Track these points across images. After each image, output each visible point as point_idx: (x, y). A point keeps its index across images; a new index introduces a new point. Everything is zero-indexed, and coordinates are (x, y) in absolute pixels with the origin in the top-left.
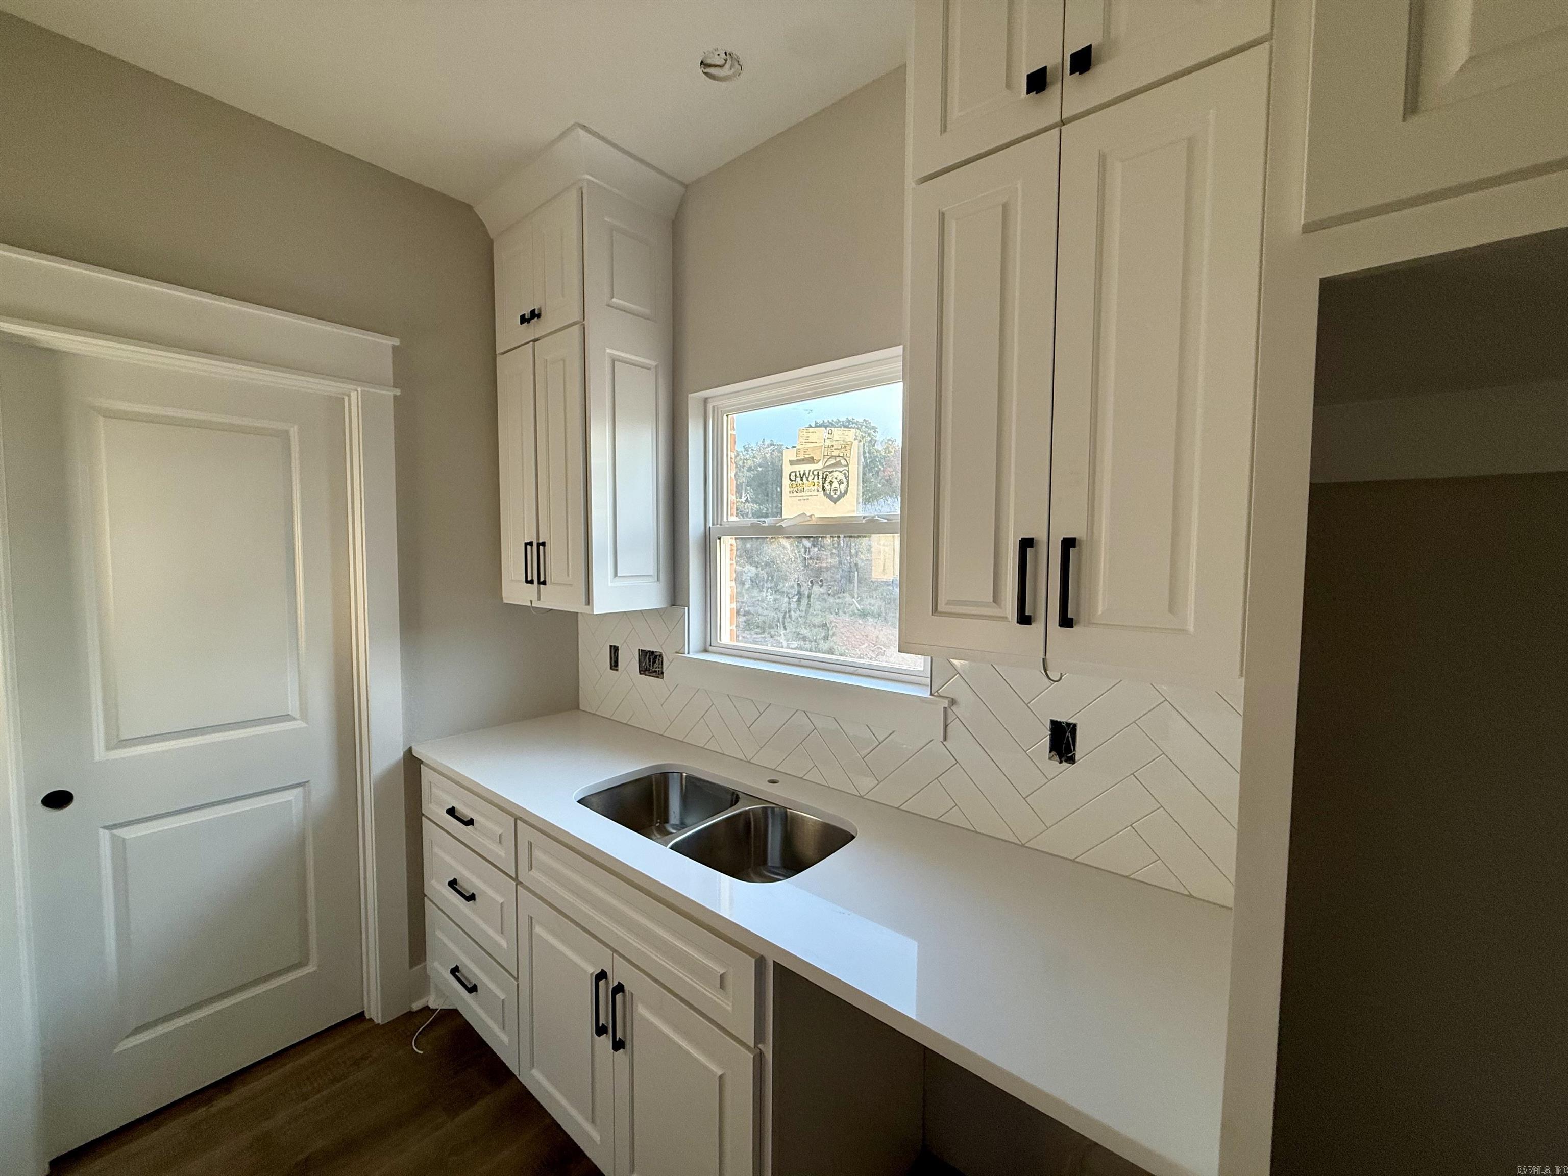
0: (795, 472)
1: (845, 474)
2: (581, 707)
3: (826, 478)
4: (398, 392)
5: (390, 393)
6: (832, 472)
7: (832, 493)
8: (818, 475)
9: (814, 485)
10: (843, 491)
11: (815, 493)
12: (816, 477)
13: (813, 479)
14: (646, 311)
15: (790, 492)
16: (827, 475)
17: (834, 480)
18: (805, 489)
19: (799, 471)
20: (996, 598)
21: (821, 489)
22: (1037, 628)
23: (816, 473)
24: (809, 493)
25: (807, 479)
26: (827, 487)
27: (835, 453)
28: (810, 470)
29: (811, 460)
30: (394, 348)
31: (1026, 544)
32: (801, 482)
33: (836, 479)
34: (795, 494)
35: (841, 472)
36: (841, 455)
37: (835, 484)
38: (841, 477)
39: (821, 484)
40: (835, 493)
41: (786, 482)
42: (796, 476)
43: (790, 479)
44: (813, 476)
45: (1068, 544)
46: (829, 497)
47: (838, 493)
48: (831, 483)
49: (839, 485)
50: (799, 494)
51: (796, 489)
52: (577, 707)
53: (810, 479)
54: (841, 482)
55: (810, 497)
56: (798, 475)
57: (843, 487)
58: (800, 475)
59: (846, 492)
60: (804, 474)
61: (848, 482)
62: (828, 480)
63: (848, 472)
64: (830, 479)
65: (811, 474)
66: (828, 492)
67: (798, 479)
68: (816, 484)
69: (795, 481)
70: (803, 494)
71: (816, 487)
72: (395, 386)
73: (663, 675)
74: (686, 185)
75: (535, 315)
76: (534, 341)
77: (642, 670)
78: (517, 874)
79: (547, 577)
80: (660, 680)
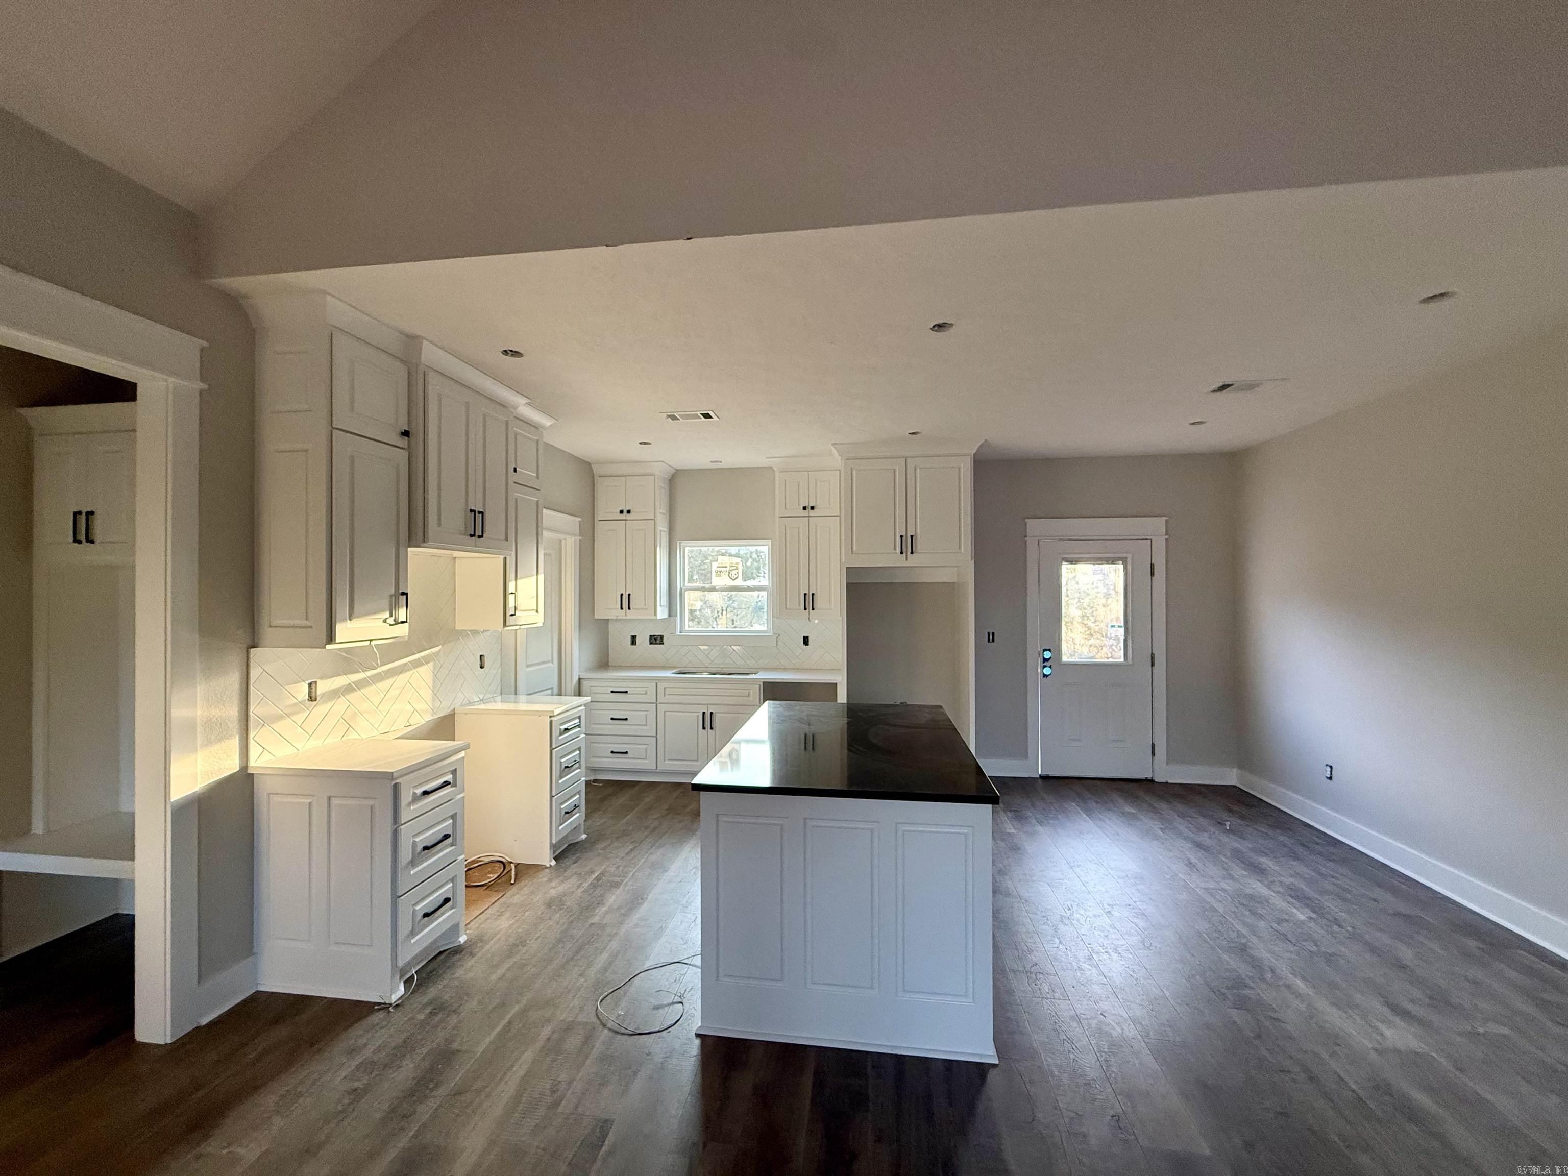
2: (610, 664)
4: (580, 538)
5: (578, 538)
6: (733, 571)
9: (725, 575)
11: (725, 577)
14: (664, 512)
20: (799, 605)
24: (723, 577)
26: (730, 575)
29: (726, 567)
30: (580, 521)
31: (805, 594)
35: (736, 571)
37: (734, 575)
41: (714, 574)
45: (813, 594)
46: (732, 579)
48: (732, 574)
51: (718, 576)
52: (609, 666)
57: (736, 576)
61: (738, 574)
63: (738, 571)
67: (719, 572)
70: (721, 577)
72: (580, 536)
73: (663, 644)
74: (677, 470)
75: (629, 512)
76: (626, 520)
77: (651, 643)
78: (657, 701)
79: (631, 607)
80: (661, 645)
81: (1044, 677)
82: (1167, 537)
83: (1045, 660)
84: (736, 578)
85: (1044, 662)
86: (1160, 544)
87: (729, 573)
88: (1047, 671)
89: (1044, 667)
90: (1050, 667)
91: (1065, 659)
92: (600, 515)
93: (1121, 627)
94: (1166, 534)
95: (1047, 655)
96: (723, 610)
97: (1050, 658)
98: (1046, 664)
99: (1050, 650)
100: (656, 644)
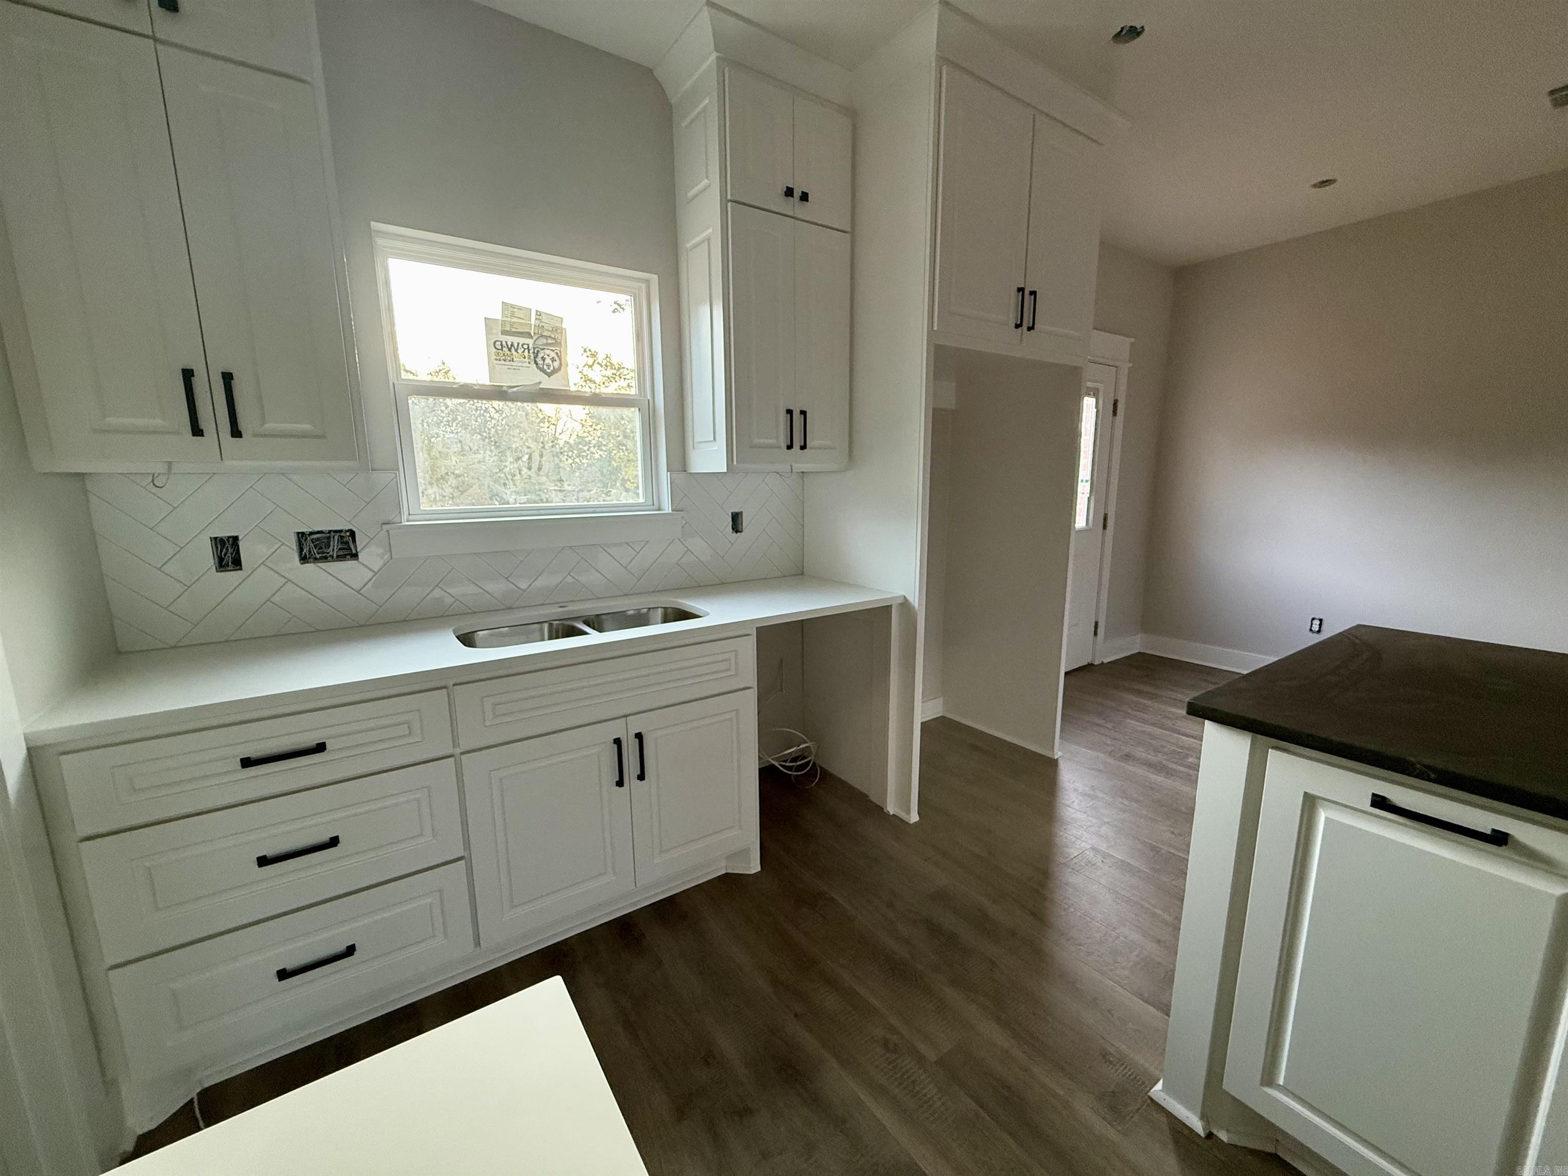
0: (501, 342)
1: (557, 353)
3: (537, 354)
6: (544, 349)
7: (545, 367)
8: (528, 348)
9: (525, 358)
10: (556, 367)
11: (528, 365)
12: (527, 351)
13: (523, 352)
15: (496, 359)
16: (538, 351)
17: (546, 356)
18: (515, 359)
19: (506, 342)
21: (533, 363)
22: (793, 450)
23: (526, 347)
24: (520, 364)
25: (516, 350)
26: (540, 362)
27: (545, 333)
28: (518, 344)
29: (529, 335)
32: (509, 352)
33: (548, 355)
34: (503, 362)
35: (553, 351)
36: (553, 336)
38: (553, 355)
39: (532, 357)
40: (549, 369)
42: (502, 345)
43: (495, 348)
44: (523, 349)
45: (802, 412)
46: (542, 370)
47: (552, 368)
48: (543, 359)
49: (552, 362)
50: (507, 363)
51: (504, 358)
52: (118, 651)
53: (520, 351)
54: (553, 360)
55: (520, 368)
56: (504, 343)
57: (556, 364)
58: (507, 346)
59: (559, 368)
60: (512, 345)
61: (560, 360)
62: (540, 355)
63: (560, 351)
64: (542, 355)
65: (520, 346)
66: (541, 366)
67: (505, 349)
68: (526, 356)
69: (502, 350)
70: (511, 363)
71: (527, 360)
73: (354, 554)
77: (306, 558)
78: (455, 747)
80: (350, 563)
82: (1130, 365)
86: (1124, 374)
93: (1087, 481)
94: (1130, 362)
100: (325, 559)
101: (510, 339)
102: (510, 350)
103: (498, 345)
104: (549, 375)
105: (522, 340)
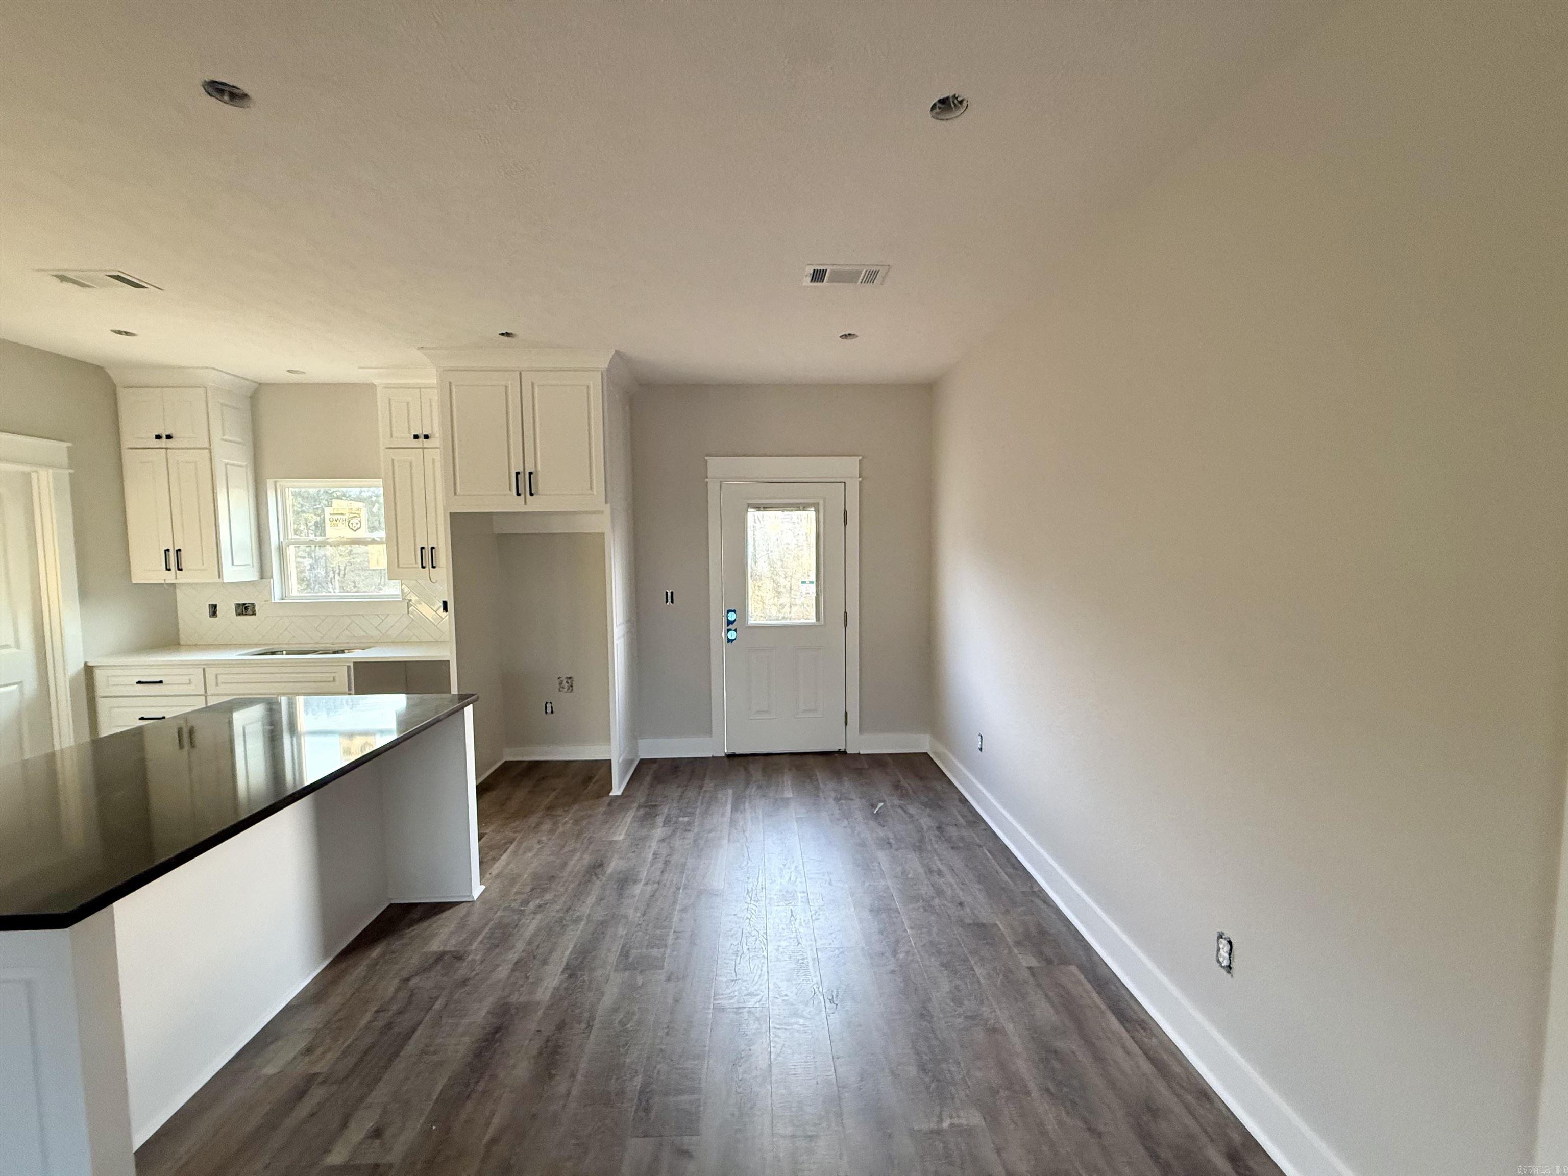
1: (359, 520)
2: (182, 643)
5: (67, 472)
6: (353, 519)
7: (353, 528)
8: (345, 520)
13: (342, 522)
14: (239, 439)
15: (330, 526)
18: (339, 525)
20: (416, 562)
21: (347, 526)
22: (427, 569)
25: (339, 521)
26: (350, 524)
27: (354, 512)
29: (343, 514)
30: (72, 448)
31: (422, 548)
33: (355, 522)
34: (333, 528)
35: (357, 519)
36: (357, 512)
37: (355, 524)
38: (357, 521)
40: (355, 528)
41: (327, 521)
44: (342, 520)
45: (432, 548)
48: (352, 524)
50: (335, 527)
51: (333, 525)
52: (179, 644)
54: (357, 524)
55: (341, 529)
57: (359, 526)
59: (360, 528)
61: (361, 524)
62: (351, 523)
63: (361, 520)
67: (334, 521)
70: (337, 527)
71: (344, 525)
72: (70, 467)
73: (255, 614)
74: (260, 384)
75: (169, 437)
76: (166, 448)
77: (238, 614)
78: (206, 692)
79: (183, 566)
80: (253, 617)
81: (728, 642)
82: (860, 479)
83: (729, 623)
84: (358, 529)
85: (728, 625)
86: (854, 487)
87: (349, 522)
88: (732, 635)
89: (729, 630)
90: (735, 630)
91: (752, 621)
92: (127, 441)
93: (813, 583)
94: (860, 477)
95: (732, 616)
96: (340, 570)
97: (735, 620)
98: (731, 627)
99: (734, 611)
100: (246, 615)
101: (336, 517)
102: (336, 521)
103: (331, 520)
104: (355, 531)
105: (342, 516)
